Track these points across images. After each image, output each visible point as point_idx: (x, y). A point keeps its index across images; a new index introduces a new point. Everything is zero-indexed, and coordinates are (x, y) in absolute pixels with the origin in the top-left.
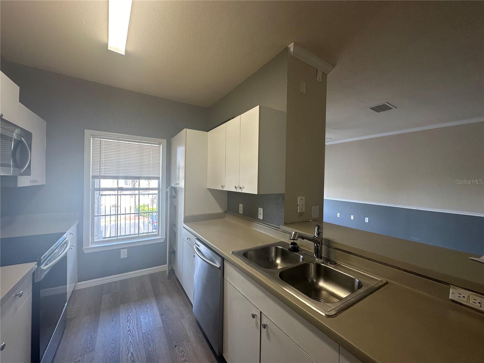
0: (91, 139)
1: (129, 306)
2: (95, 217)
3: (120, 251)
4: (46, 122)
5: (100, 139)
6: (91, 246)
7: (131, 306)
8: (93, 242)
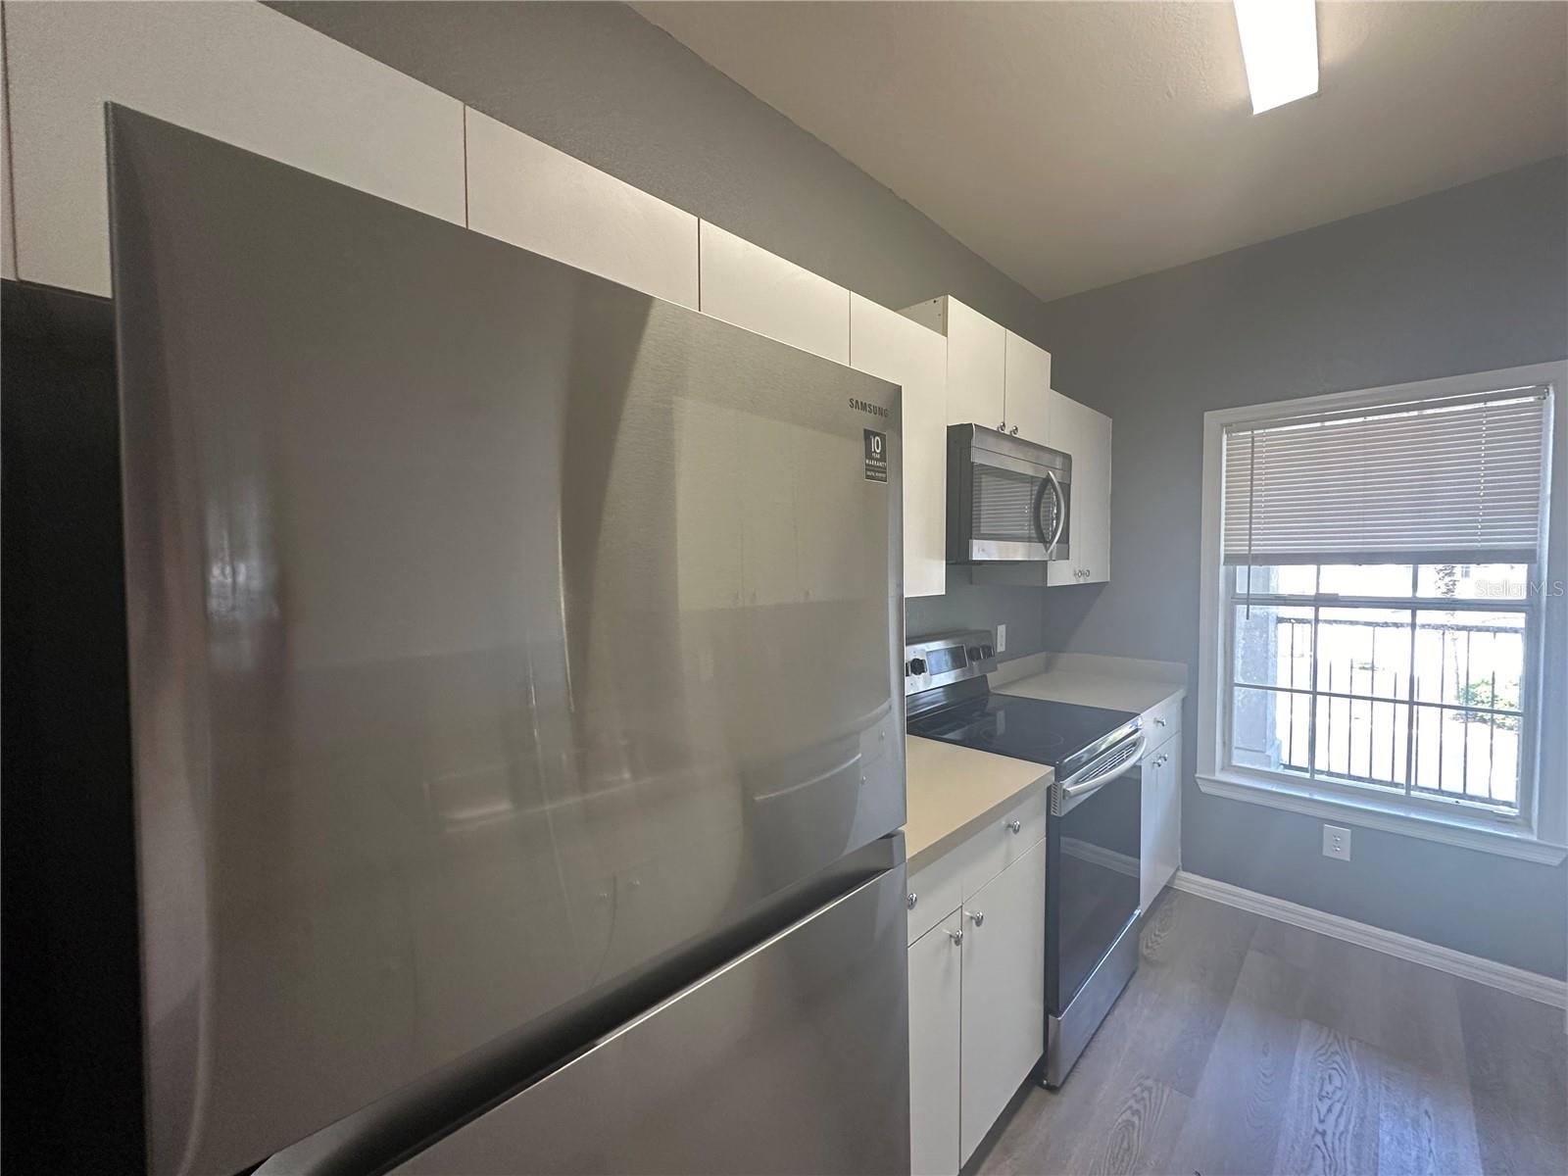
0: (1225, 436)
1: (1336, 1047)
2: (1236, 688)
3: (1323, 828)
4: (1111, 420)
5: (1250, 433)
6: (1220, 776)
7: (1346, 1051)
8: (1228, 766)
